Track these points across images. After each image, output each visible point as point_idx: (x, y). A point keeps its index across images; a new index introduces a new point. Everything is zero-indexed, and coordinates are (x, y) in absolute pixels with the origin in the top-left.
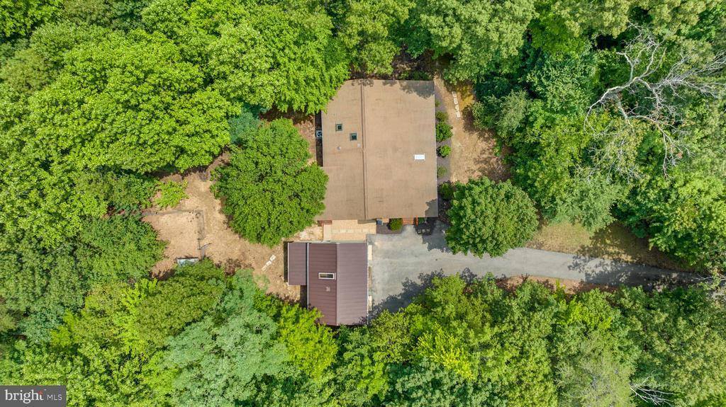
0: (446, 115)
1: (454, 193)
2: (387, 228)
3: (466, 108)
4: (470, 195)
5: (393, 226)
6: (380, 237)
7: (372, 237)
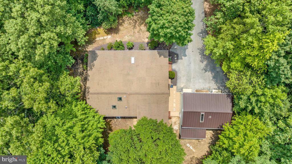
0: (109, 44)
1: (155, 40)
2: (173, 80)
3: (105, 33)
4: (157, 30)
5: (173, 76)
6: (178, 84)
7: (178, 89)
